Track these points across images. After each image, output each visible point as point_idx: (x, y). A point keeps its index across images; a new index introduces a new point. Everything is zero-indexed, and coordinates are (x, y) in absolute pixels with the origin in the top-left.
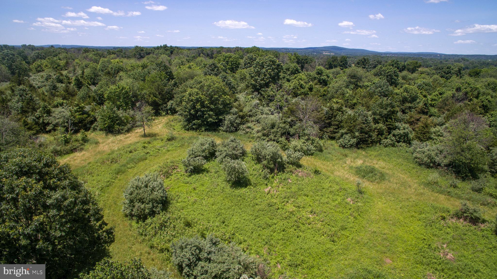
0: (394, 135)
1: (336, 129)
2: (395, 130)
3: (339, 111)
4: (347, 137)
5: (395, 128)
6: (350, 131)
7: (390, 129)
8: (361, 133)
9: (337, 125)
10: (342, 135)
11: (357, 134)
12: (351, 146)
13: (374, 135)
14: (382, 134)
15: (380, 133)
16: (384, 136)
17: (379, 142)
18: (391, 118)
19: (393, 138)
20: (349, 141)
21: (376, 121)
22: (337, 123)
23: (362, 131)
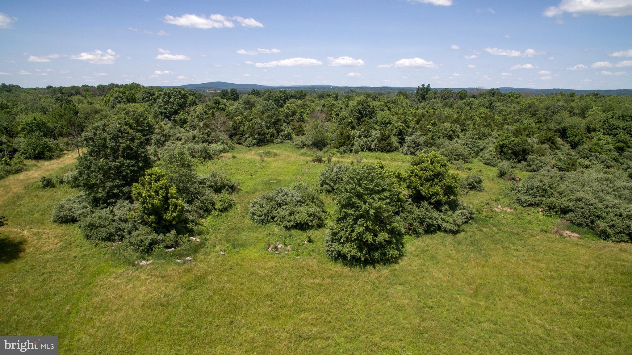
0: (281, 136)
1: (241, 137)
2: (282, 132)
3: (241, 124)
4: (250, 139)
5: (282, 131)
6: (252, 135)
7: (279, 132)
8: (259, 135)
9: (241, 134)
10: (246, 139)
11: (256, 136)
12: (254, 145)
13: (268, 137)
14: (274, 136)
15: (272, 135)
16: (275, 137)
17: (272, 141)
18: (278, 125)
19: (281, 138)
20: (252, 142)
21: (268, 128)
22: (241, 132)
23: (259, 134)
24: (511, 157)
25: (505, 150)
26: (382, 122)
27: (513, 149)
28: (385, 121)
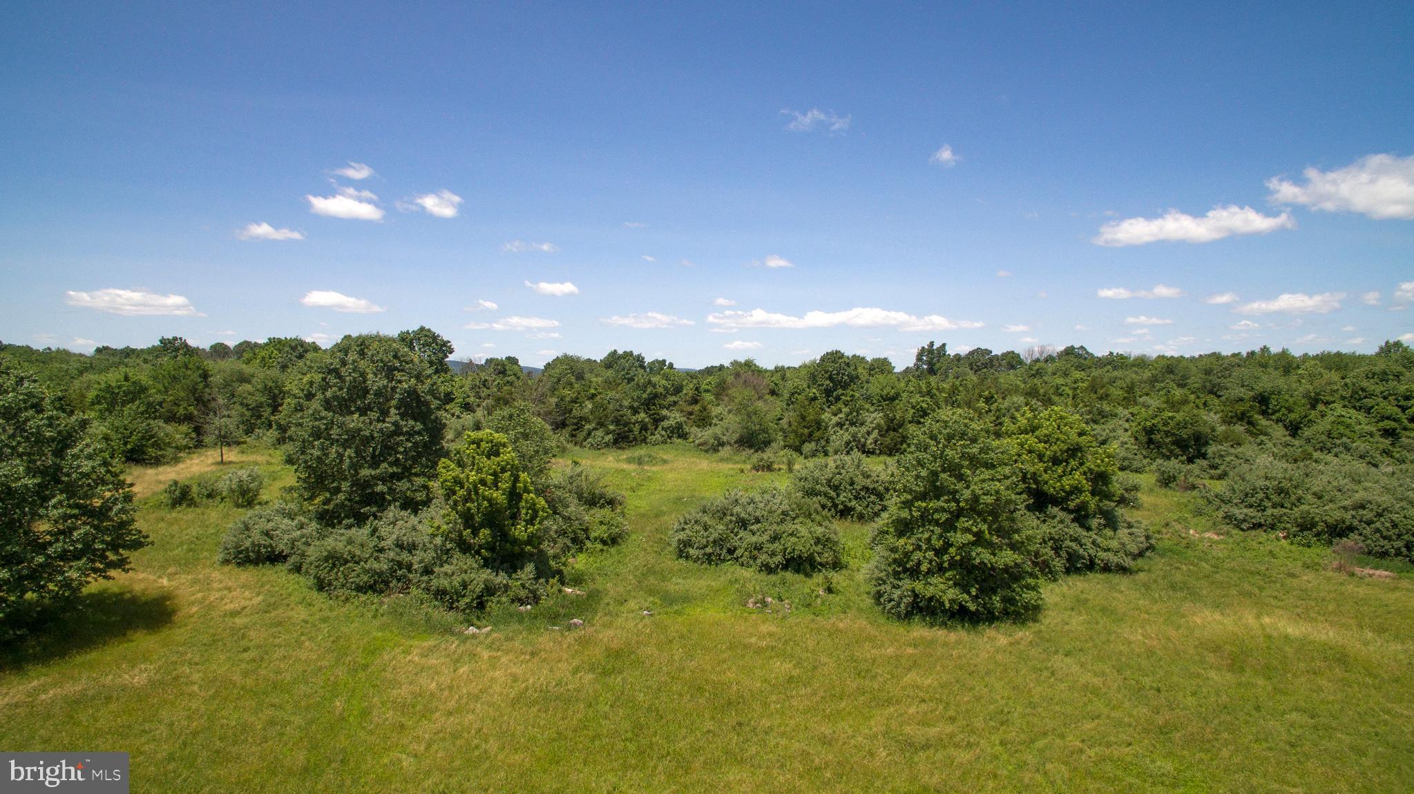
0: (663, 429)
1: (575, 430)
2: (663, 421)
3: (576, 403)
4: (600, 433)
5: (664, 418)
6: (601, 425)
7: (657, 421)
8: (617, 425)
9: (576, 424)
10: (589, 434)
11: (611, 427)
12: (607, 445)
13: (636, 429)
14: (646, 430)
15: (644, 428)
16: (649, 432)
17: (644, 440)
18: (654, 404)
19: (663, 433)
20: (603, 438)
21: (635, 411)
22: (575, 421)
23: (617, 422)
24: (1171, 451)
25: (1157, 437)
26: (882, 396)
27: (1173, 434)
28: (888, 393)
